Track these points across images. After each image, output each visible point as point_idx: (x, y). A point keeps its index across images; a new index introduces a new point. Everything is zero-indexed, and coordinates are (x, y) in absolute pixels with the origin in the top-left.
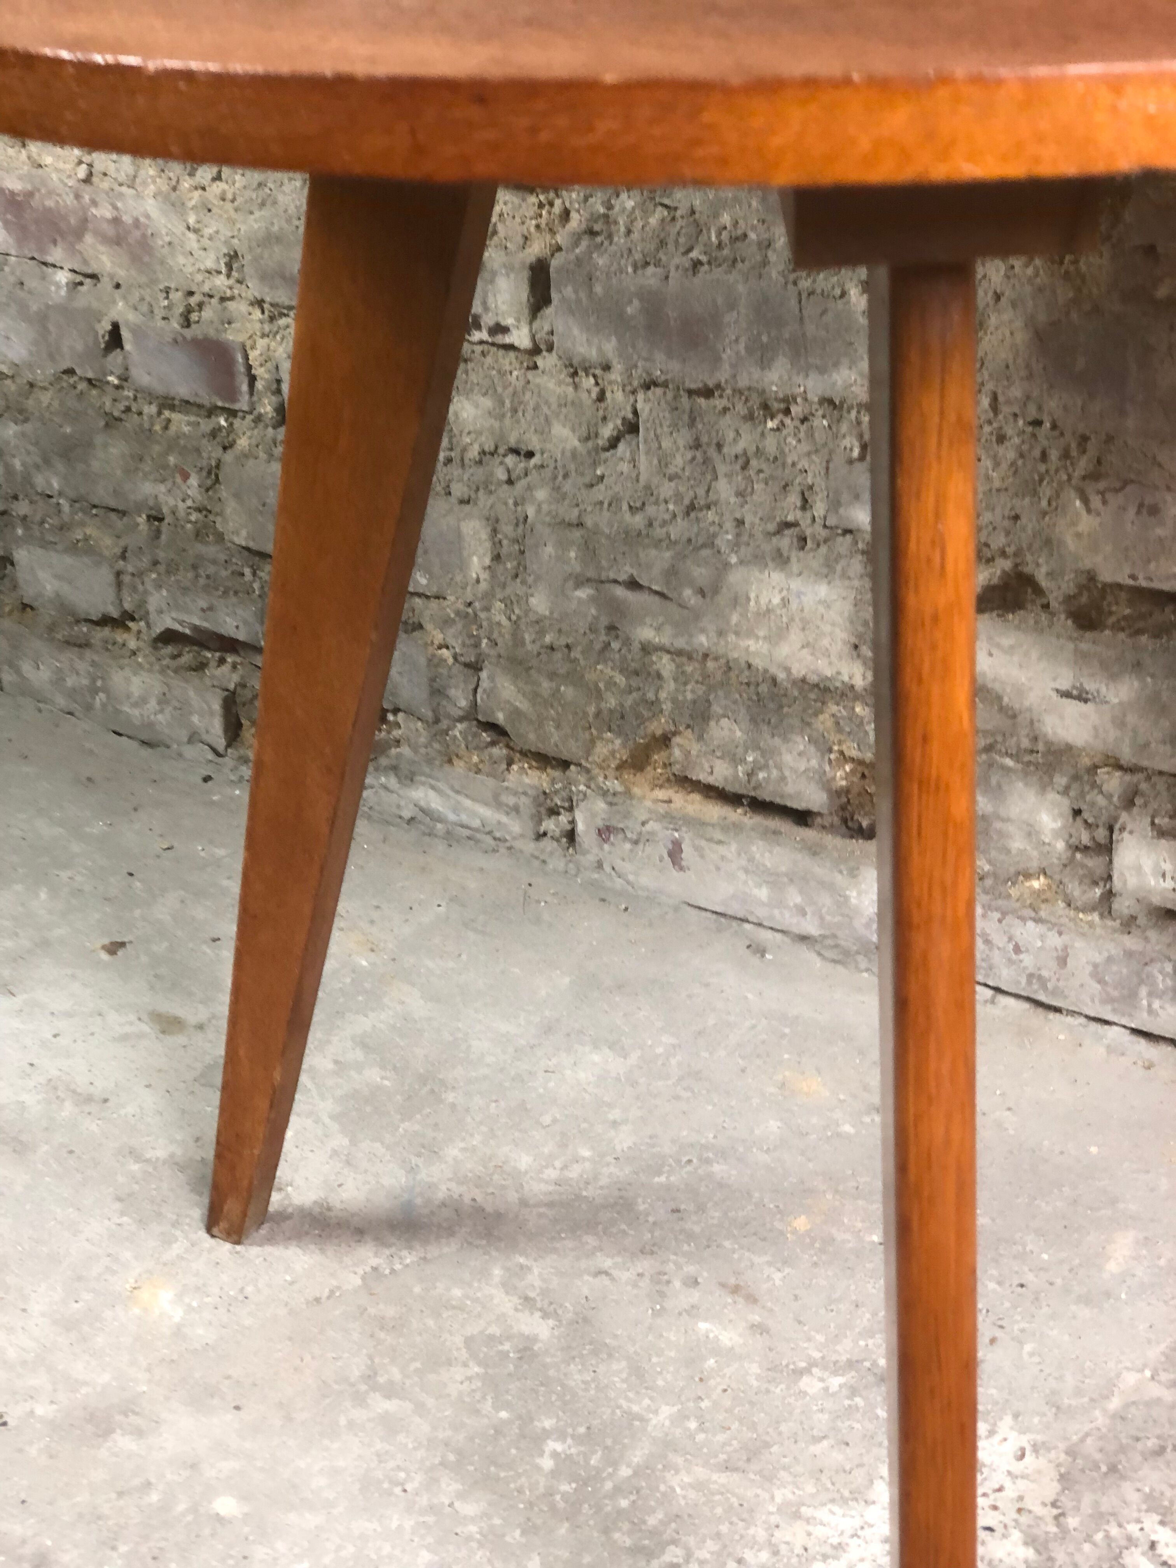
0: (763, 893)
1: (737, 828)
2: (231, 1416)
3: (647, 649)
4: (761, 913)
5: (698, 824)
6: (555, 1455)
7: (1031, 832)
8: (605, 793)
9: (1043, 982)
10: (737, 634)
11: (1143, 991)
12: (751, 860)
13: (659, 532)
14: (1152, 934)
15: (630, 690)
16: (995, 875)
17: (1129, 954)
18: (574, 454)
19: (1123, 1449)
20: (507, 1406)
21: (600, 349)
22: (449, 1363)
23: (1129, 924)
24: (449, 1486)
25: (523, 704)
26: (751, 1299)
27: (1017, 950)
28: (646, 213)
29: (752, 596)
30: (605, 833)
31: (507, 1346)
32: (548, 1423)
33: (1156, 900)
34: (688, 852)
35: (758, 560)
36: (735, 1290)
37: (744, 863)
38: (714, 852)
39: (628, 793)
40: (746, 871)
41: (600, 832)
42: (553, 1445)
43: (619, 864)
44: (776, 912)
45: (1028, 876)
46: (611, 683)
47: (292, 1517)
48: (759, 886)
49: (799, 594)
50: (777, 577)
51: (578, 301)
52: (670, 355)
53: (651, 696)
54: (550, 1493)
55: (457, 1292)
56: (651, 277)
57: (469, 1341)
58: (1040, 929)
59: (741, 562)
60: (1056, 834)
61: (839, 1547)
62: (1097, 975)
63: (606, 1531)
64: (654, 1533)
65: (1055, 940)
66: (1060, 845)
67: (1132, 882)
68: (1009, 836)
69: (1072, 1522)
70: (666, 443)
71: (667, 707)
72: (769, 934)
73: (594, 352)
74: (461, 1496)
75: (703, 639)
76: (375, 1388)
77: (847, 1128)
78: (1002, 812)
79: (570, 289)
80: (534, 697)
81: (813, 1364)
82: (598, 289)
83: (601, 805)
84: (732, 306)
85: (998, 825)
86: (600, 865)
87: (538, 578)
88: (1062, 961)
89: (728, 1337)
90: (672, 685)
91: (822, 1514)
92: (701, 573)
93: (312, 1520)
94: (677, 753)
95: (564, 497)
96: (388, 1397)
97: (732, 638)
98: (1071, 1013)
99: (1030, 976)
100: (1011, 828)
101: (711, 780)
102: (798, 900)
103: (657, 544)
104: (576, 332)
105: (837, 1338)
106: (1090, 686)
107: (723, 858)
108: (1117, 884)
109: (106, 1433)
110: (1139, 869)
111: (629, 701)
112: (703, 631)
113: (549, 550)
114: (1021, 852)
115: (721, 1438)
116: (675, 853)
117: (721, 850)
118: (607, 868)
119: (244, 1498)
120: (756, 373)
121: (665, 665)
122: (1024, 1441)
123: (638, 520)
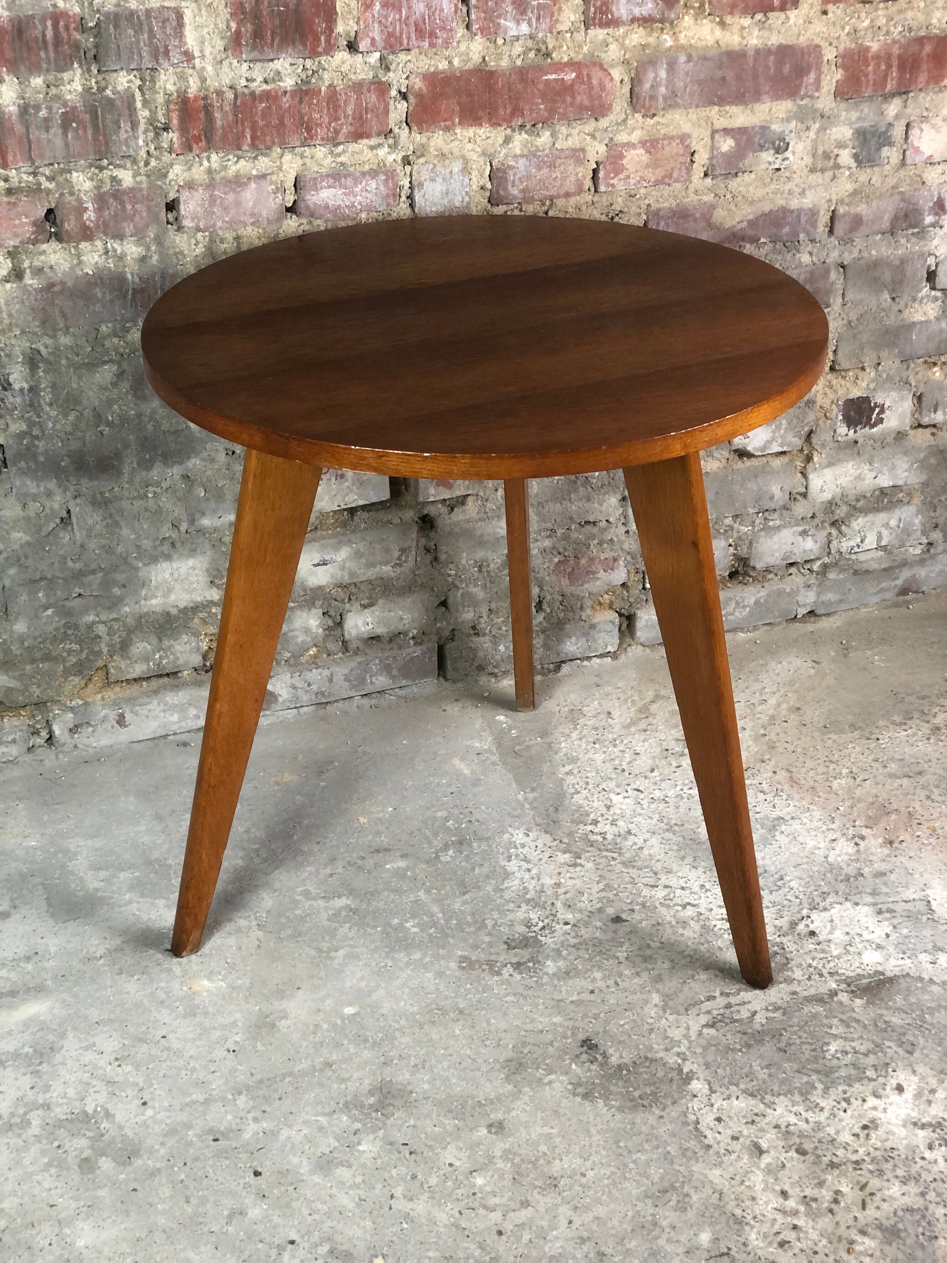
0: (175, 717)
1: (156, 692)
2: (301, 991)
3: (90, 627)
4: (174, 728)
5: (131, 700)
6: (414, 926)
7: (307, 631)
8: (72, 709)
9: (323, 693)
10: (145, 599)
11: (368, 677)
12: (166, 704)
13: (93, 566)
14: (368, 651)
15: (82, 651)
16: (294, 656)
17: (359, 663)
18: (28, 544)
19: (548, 815)
20: (375, 927)
21: (45, 487)
22: (335, 929)
23: (357, 651)
24: (402, 956)
25: (12, 684)
26: (388, 850)
27: (309, 685)
28: (66, 415)
29: (153, 578)
30: (74, 730)
31: (344, 913)
32: (396, 921)
33: (366, 636)
34: (128, 716)
35: (155, 560)
36: (378, 851)
37: (162, 707)
38: (143, 711)
39: (86, 704)
40: (164, 711)
41: (71, 730)
42: (408, 925)
43: (86, 741)
44: (183, 724)
45: (308, 650)
46: (70, 652)
47: (374, 997)
48: (172, 715)
49: (178, 569)
50: (165, 565)
51: (29, 467)
52: (91, 479)
53: (96, 649)
54: (430, 935)
55: (298, 912)
56: (75, 445)
57: (329, 920)
58: (319, 670)
59: (145, 565)
60: (318, 627)
61: (524, 888)
62: (347, 679)
63: (463, 931)
64: (476, 922)
65: (327, 672)
66: (320, 631)
67: (354, 633)
68: (297, 637)
69: (565, 840)
70: (90, 522)
71: (105, 650)
72: (184, 736)
73: (42, 489)
74: (409, 955)
75: (127, 609)
76: (328, 952)
77: (322, 784)
78: (292, 628)
79: (23, 463)
80: (20, 678)
81: (437, 853)
82: (41, 459)
83: (71, 715)
84: (127, 446)
85: (291, 634)
86: (76, 746)
87: (19, 614)
88: (331, 680)
89: (402, 864)
90: (108, 638)
91: (506, 885)
92: (121, 577)
93: (380, 994)
94: (112, 671)
95: (27, 567)
96: (336, 951)
97: (143, 602)
98: (336, 701)
99: (316, 694)
100: (296, 633)
101: (134, 676)
102: (195, 712)
103: (93, 572)
104: (28, 483)
105: (430, 843)
106: (327, 557)
107: (150, 711)
108: (347, 636)
109: (273, 1026)
110: (357, 626)
111: (84, 655)
112: (126, 605)
113: (24, 597)
114: (303, 642)
115: (448, 888)
116: (121, 721)
117: (150, 707)
118: (81, 746)
119: (350, 1004)
120: (144, 474)
121: (101, 630)
122: (522, 830)
123: (78, 566)
